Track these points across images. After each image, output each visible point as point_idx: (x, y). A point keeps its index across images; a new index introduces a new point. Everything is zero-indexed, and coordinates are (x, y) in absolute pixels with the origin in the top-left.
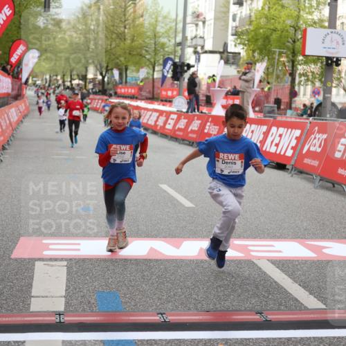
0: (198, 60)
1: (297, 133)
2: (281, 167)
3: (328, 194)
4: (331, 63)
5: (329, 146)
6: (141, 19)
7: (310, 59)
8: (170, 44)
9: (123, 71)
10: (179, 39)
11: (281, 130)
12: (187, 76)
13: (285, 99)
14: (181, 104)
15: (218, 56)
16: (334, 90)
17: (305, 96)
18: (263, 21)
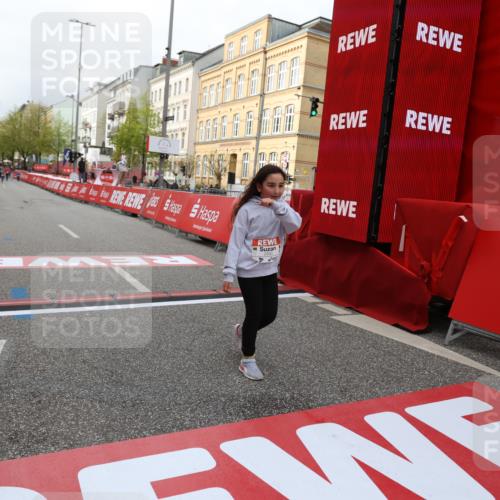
0: (87, 151)
1: (144, 196)
2: (134, 215)
3: (159, 231)
4: (163, 157)
5: (162, 203)
6: (50, 125)
7: (153, 154)
8: (68, 141)
9: (38, 155)
10: (74, 138)
11: (135, 194)
12: (79, 160)
13: (139, 176)
14: (75, 177)
15: (98, 150)
16: (167, 173)
17: (151, 176)
18: (126, 130)
